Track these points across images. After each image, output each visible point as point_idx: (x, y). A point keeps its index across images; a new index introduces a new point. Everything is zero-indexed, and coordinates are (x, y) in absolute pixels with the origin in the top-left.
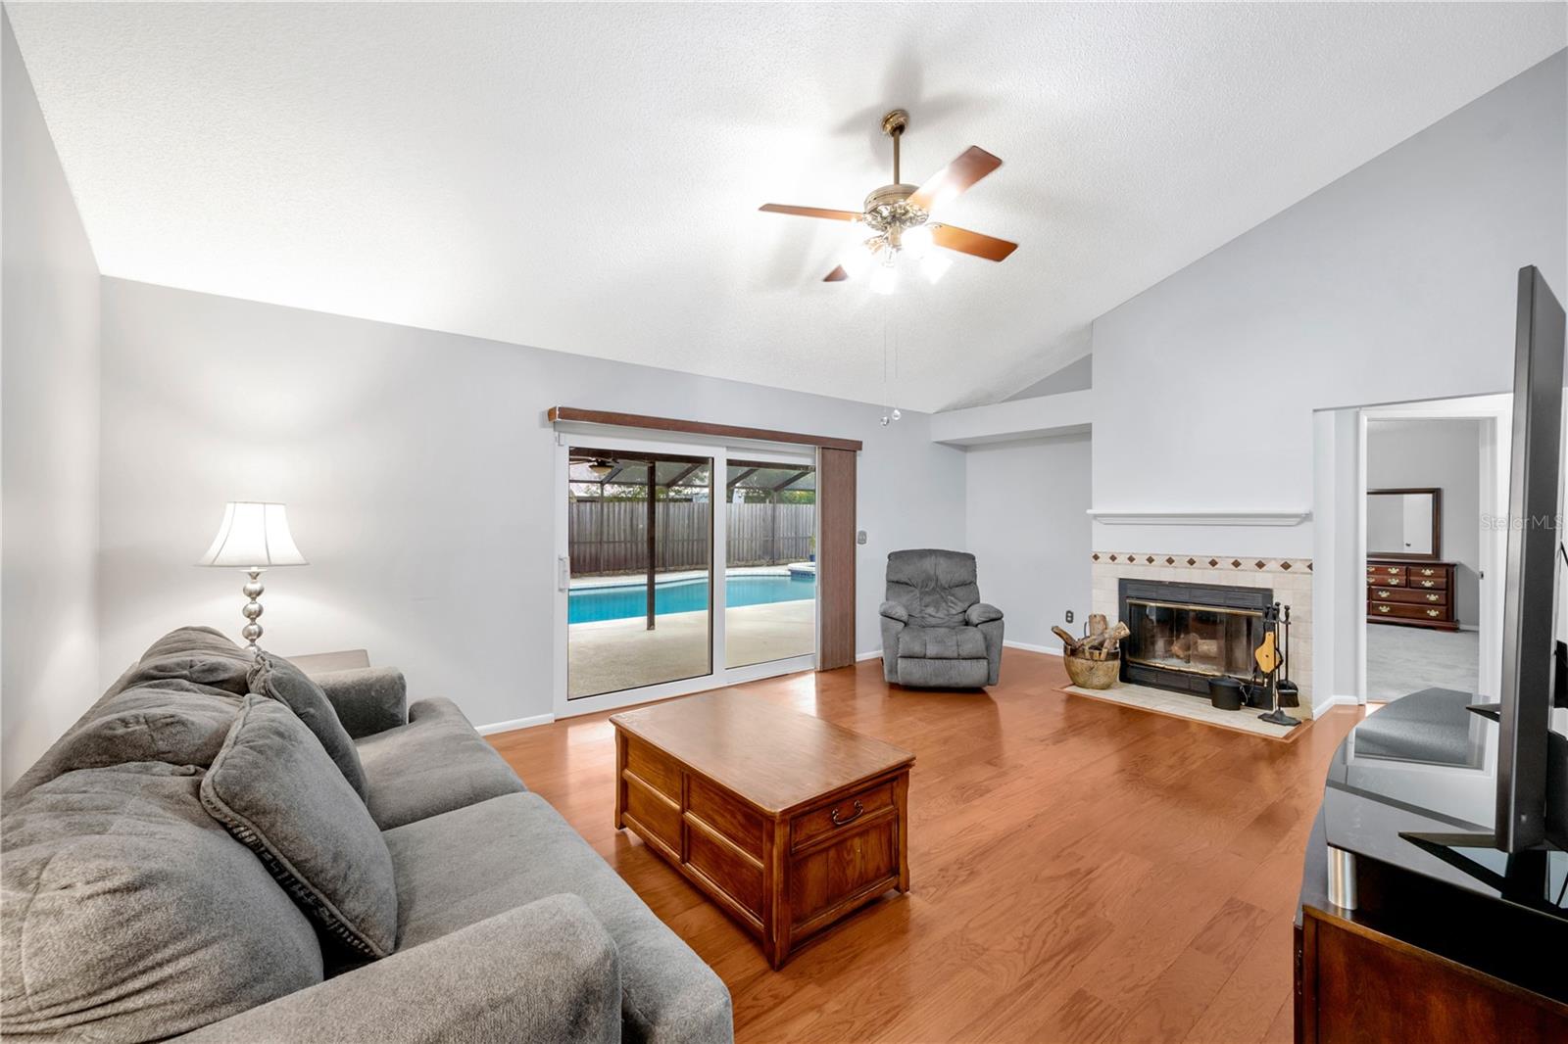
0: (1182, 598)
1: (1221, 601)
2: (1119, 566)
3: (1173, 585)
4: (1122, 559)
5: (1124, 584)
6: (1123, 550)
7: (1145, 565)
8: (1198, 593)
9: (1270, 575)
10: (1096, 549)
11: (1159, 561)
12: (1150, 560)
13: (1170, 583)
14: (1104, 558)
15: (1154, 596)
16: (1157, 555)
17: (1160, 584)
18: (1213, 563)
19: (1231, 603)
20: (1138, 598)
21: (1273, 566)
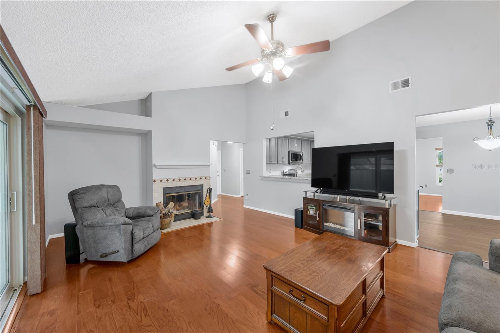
0: (182, 191)
1: (192, 190)
2: (164, 183)
3: (180, 187)
4: (164, 181)
5: (165, 189)
6: (164, 178)
7: (172, 182)
8: (186, 188)
9: (203, 181)
10: (154, 178)
11: (176, 180)
12: (174, 180)
13: (179, 187)
14: (158, 181)
15: (174, 192)
16: (175, 178)
17: (176, 187)
18: (191, 179)
19: (194, 190)
20: (170, 193)
21: (203, 178)
